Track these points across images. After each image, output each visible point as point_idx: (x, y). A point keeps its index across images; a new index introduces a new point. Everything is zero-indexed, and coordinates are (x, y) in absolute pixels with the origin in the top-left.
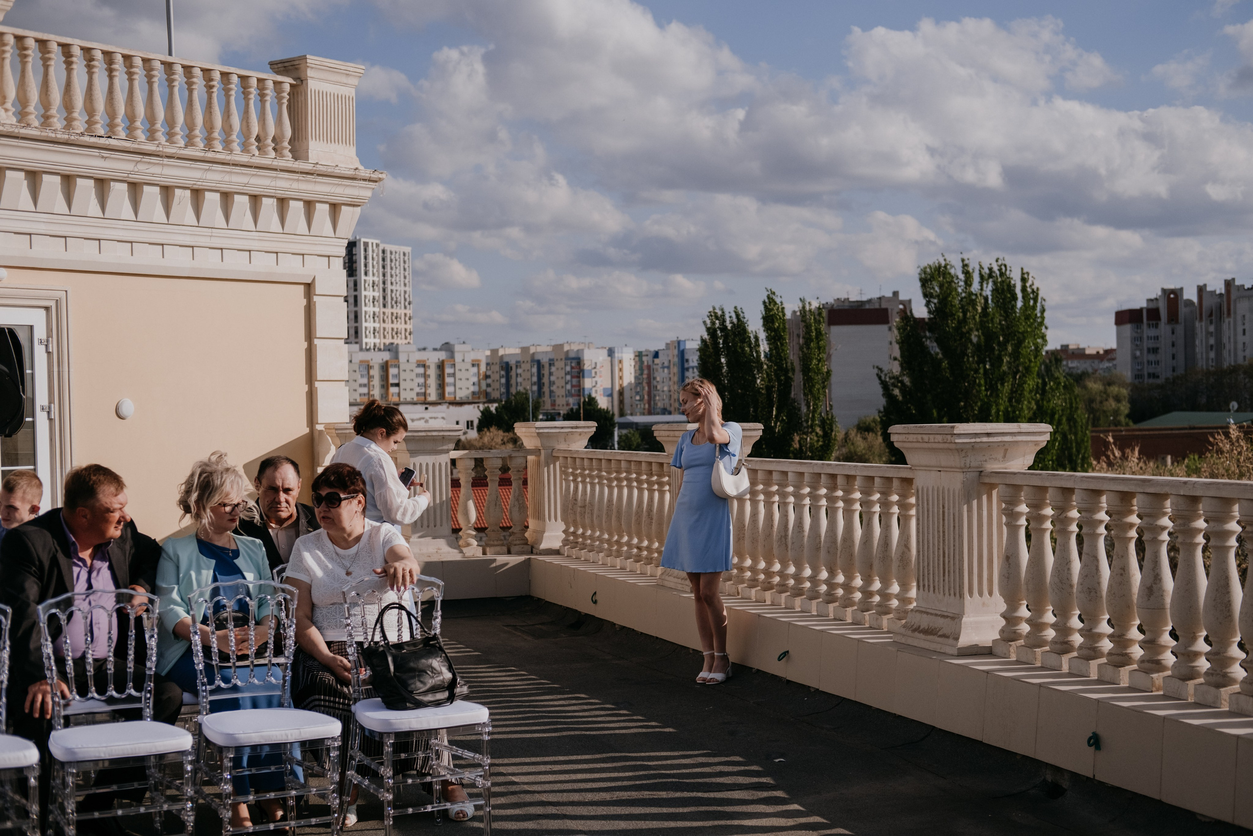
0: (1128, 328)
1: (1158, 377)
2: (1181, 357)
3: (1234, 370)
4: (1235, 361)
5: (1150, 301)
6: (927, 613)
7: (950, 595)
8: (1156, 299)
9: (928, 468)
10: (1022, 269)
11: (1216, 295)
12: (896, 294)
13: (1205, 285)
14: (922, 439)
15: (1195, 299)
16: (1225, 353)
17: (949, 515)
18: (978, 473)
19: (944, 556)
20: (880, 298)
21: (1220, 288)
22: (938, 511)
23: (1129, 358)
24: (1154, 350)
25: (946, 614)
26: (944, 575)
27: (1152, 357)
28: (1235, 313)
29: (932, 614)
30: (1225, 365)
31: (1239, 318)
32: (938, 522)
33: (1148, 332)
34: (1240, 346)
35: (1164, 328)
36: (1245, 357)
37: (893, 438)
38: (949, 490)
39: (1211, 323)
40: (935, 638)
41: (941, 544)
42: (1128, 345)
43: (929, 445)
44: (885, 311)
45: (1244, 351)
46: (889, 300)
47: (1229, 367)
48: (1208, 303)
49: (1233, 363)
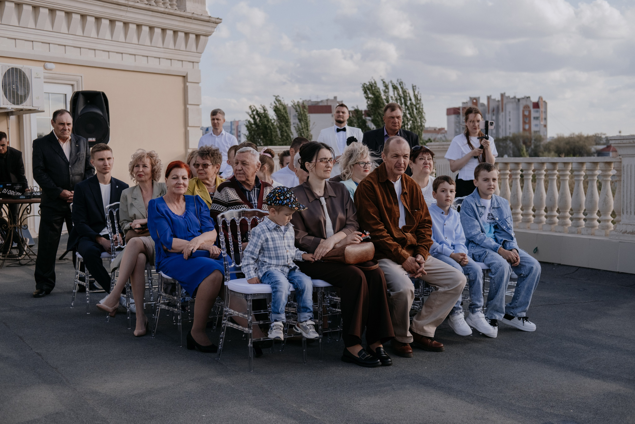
0: (453, 117)
3: (505, 139)
4: (506, 134)
5: (463, 103)
8: (467, 103)
11: (496, 101)
12: (335, 98)
13: (491, 96)
15: (486, 103)
16: (500, 131)
20: (327, 100)
21: (498, 98)
23: (453, 132)
28: (505, 110)
30: (501, 137)
31: (507, 113)
34: (508, 127)
36: (510, 133)
39: (494, 115)
42: (453, 125)
44: (330, 107)
45: (510, 129)
46: (332, 101)
47: (503, 138)
48: (492, 105)
49: (504, 136)
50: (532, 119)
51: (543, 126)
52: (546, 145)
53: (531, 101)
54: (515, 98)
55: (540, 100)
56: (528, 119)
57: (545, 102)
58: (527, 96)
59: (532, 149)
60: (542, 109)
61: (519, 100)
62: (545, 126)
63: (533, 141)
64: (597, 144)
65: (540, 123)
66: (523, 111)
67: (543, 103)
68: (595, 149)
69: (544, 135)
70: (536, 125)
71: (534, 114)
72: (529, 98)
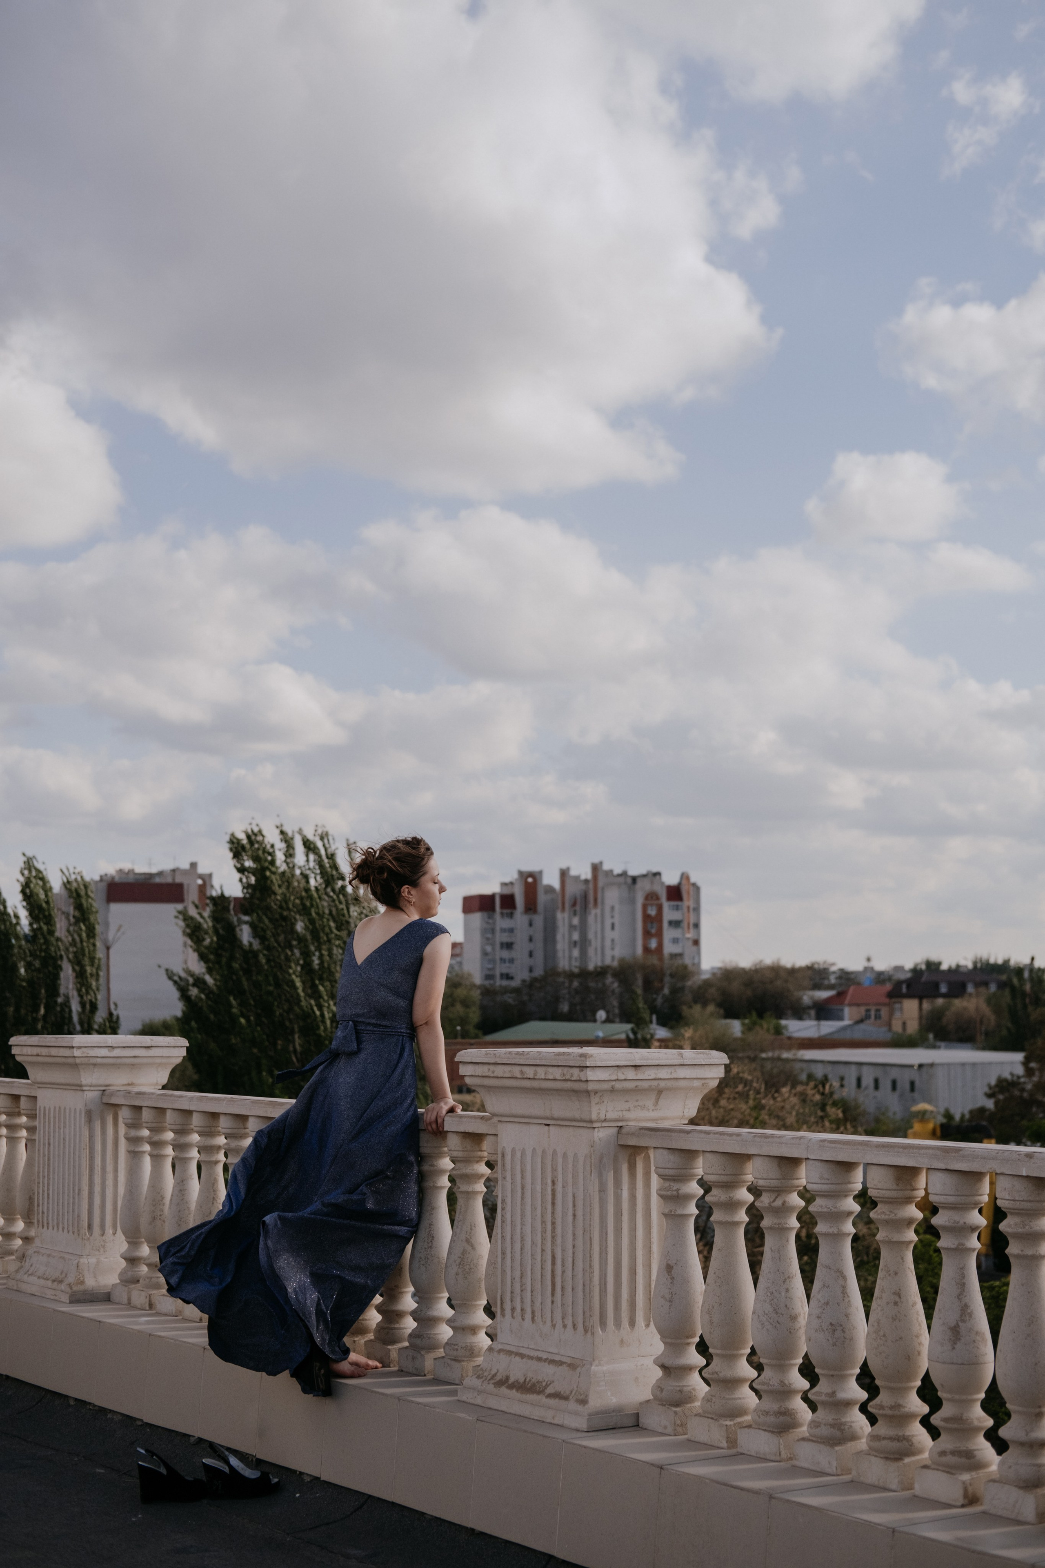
0: (477, 918)
1: (512, 978)
2: (539, 955)
3: (602, 972)
4: (603, 961)
5: (504, 885)
6: (522, 1356)
7: (565, 1326)
8: (512, 883)
9: (525, 1120)
10: (347, 840)
11: (581, 881)
12: (194, 865)
13: (568, 869)
14: (522, 1072)
15: (556, 885)
16: (591, 952)
17: (564, 1195)
18: (617, 1129)
19: (553, 1263)
20: (174, 871)
21: (586, 873)
22: (543, 1190)
23: (477, 954)
24: (509, 946)
25: (557, 1358)
26: (553, 1294)
27: (505, 954)
28: (603, 903)
29: (531, 1358)
30: (591, 967)
31: (608, 909)
32: (544, 1208)
33: (501, 923)
34: (608, 943)
35: (520, 917)
36: (613, 957)
37: (463, 1070)
38: (565, 1156)
39: (575, 914)
40: (542, 1398)
41: (549, 1243)
42: (477, 937)
43: (535, 1084)
44: (180, 886)
45: (613, 949)
46: (185, 872)
47: (596, 968)
48: (572, 890)
49: (599, 964)
50: (665, 925)
51: (690, 943)
52: (700, 988)
53: (663, 883)
54: (624, 874)
55: (684, 882)
56: (655, 925)
57: (694, 885)
58: (655, 870)
59: (664, 995)
60: (688, 902)
61: (634, 879)
62: (696, 942)
63: (667, 979)
64: (817, 987)
65: (683, 934)
66: (645, 907)
67: (691, 888)
68: (812, 998)
69: (694, 964)
70: (675, 941)
71: (669, 914)
72: (657, 874)
